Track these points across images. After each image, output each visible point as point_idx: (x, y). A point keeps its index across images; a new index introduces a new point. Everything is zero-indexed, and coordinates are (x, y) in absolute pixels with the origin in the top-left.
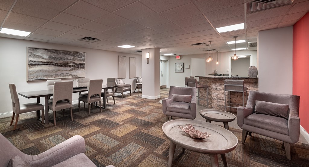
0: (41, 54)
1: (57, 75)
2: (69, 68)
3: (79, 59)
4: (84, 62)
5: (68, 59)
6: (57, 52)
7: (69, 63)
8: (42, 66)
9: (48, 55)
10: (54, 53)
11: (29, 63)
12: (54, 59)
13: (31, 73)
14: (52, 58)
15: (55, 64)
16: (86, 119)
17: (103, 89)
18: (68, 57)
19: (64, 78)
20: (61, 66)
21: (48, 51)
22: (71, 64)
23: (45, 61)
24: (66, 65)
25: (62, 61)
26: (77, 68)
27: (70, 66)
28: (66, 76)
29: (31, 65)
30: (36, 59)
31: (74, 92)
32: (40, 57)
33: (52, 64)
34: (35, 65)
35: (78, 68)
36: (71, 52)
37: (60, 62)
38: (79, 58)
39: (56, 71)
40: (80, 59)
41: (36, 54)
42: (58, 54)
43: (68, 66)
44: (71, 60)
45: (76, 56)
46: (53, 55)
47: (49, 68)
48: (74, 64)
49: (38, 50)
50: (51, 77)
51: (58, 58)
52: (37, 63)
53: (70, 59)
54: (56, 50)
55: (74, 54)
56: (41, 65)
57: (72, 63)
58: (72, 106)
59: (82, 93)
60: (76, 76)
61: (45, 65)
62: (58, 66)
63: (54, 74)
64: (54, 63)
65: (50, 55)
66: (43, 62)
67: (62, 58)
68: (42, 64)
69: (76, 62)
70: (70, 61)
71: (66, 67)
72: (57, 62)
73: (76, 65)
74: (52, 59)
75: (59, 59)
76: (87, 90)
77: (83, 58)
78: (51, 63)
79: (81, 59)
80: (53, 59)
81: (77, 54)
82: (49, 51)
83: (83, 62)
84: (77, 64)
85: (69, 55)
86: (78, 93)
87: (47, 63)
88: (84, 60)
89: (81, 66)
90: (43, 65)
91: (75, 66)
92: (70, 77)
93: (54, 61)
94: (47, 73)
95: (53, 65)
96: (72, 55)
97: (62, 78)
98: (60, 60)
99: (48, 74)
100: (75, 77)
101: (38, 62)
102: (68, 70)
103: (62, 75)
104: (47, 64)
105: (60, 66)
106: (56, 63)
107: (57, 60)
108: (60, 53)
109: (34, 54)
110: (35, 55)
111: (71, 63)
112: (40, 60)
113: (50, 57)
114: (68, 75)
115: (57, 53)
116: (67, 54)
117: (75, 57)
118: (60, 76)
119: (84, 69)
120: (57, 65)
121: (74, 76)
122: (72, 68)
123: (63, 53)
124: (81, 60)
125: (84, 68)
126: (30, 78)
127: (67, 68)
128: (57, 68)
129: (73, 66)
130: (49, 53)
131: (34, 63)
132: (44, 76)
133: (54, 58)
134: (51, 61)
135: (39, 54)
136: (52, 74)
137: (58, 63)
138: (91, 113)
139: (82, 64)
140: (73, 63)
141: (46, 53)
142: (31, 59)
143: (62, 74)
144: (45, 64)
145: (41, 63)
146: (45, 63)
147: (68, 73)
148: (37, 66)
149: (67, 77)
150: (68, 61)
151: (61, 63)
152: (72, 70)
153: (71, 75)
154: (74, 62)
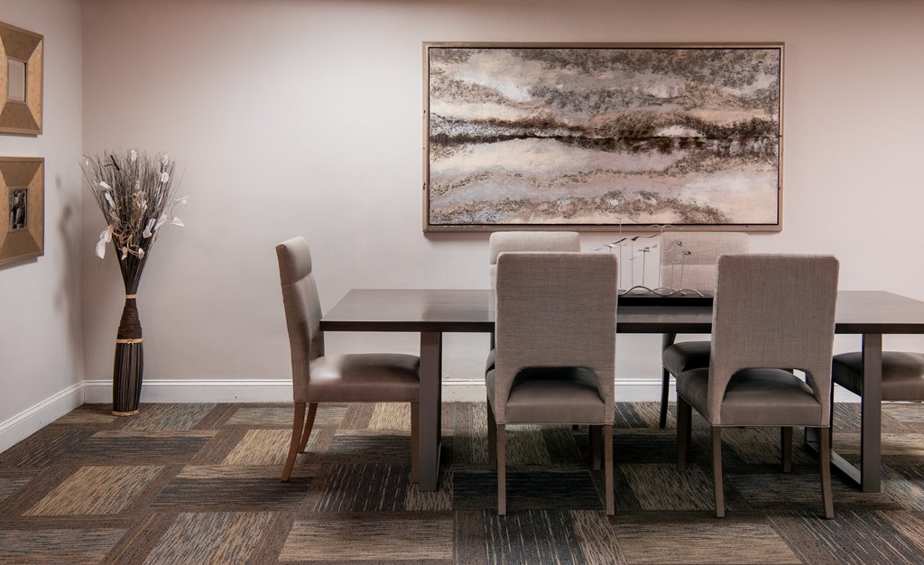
0: (493, 74)
1: (580, 204)
2: (655, 160)
3: (728, 90)
4: (771, 112)
5: (652, 100)
6: (582, 55)
7: (662, 126)
8: (498, 145)
9: (529, 79)
10: (565, 63)
11: (434, 133)
12: (564, 105)
13: (443, 184)
14: (548, 96)
15: (566, 133)
16: (701, 526)
17: (844, 329)
18: (652, 82)
19: (626, 220)
20: (608, 144)
21: (526, 57)
22: (675, 131)
23: (512, 115)
24: (636, 137)
25: (612, 116)
26: (718, 154)
27: (665, 145)
28: (638, 209)
29: (440, 141)
30: (465, 106)
31: (623, 328)
32: (488, 95)
33: (550, 132)
34: (462, 140)
35: (724, 155)
36: (670, 48)
37: (599, 121)
38: (733, 84)
39: (575, 178)
40: (737, 92)
41: (468, 79)
42: (586, 71)
43: (652, 146)
44: (669, 100)
45: (706, 72)
46: (555, 78)
47: (531, 156)
48: (693, 133)
49: (475, 56)
50: (546, 212)
51: (587, 97)
52: (471, 131)
53: (664, 95)
54: (572, 47)
55: (694, 62)
56: (492, 140)
57: (678, 123)
58: (609, 420)
59: (681, 339)
60: (710, 212)
61: (511, 142)
62: (584, 142)
63: (563, 191)
64: (563, 126)
65: (541, 80)
66: (502, 124)
67: (610, 95)
68: (500, 132)
69: (705, 115)
70: (666, 108)
71: (636, 149)
72: (583, 118)
73: (711, 137)
74: (549, 103)
75: (594, 99)
76: (706, 328)
77: (764, 82)
78: (546, 125)
79: (747, 91)
80: (555, 104)
81: (717, 57)
82: (537, 57)
83: (761, 114)
84: (712, 132)
85: (656, 69)
86: (659, 338)
87: (526, 130)
88: (772, 99)
89: (743, 142)
90: (503, 138)
91: (699, 144)
92: (667, 217)
93: (563, 114)
94: (521, 191)
95: (558, 138)
96: (680, 69)
97: (611, 218)
98: (597, 107)
99: (532, 194)
100: (701, 218)
101: (476, 122)
102: (652, 173)
103: (614, 202)
104: (521, 132)
105: (596, 142)
106: (572, 129)
107: (578, 109)
108: (600, 64)
109: (457, 78)
110: (458, 84)
111: (670, 124)
112: (488, 111)
113: (537, 92)
114: (653, 202)
115: (583, 65)
116: (641, 64)
117: (701, 79)
118: (602, 206)
119: (767, 167)
120: (579, 138)
121: (697, 209)
122: (679, 154)
123: (615, 60)
124: (745, 103)
125: (769, 154)
126: (437, 210)
127: (643, 156)
128: (579, 158)
129: (684, 142)
130: (536, 68)
131: (454, 132)
132: (508, 203)
133: (563, 99)
134: (544, 113)
135: (483, 80)
136: (554, 194)
137: (586, 124)
138: (731, 495)
139: (750, 131)
140: (688, 122)
141: (518, 68)
142: (442, 108)
143: (614, 195)
144: (512, 137)
145: (491, 131)
146: (513, 131)
147: (648, 189)
148: (470, 147)
149: (644, 218)
150: (650, 109)
151: (605, 128)
152: (681, 168)
153: (672, 204)
154: (695, 113)
